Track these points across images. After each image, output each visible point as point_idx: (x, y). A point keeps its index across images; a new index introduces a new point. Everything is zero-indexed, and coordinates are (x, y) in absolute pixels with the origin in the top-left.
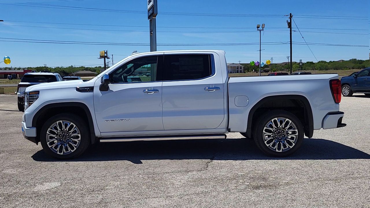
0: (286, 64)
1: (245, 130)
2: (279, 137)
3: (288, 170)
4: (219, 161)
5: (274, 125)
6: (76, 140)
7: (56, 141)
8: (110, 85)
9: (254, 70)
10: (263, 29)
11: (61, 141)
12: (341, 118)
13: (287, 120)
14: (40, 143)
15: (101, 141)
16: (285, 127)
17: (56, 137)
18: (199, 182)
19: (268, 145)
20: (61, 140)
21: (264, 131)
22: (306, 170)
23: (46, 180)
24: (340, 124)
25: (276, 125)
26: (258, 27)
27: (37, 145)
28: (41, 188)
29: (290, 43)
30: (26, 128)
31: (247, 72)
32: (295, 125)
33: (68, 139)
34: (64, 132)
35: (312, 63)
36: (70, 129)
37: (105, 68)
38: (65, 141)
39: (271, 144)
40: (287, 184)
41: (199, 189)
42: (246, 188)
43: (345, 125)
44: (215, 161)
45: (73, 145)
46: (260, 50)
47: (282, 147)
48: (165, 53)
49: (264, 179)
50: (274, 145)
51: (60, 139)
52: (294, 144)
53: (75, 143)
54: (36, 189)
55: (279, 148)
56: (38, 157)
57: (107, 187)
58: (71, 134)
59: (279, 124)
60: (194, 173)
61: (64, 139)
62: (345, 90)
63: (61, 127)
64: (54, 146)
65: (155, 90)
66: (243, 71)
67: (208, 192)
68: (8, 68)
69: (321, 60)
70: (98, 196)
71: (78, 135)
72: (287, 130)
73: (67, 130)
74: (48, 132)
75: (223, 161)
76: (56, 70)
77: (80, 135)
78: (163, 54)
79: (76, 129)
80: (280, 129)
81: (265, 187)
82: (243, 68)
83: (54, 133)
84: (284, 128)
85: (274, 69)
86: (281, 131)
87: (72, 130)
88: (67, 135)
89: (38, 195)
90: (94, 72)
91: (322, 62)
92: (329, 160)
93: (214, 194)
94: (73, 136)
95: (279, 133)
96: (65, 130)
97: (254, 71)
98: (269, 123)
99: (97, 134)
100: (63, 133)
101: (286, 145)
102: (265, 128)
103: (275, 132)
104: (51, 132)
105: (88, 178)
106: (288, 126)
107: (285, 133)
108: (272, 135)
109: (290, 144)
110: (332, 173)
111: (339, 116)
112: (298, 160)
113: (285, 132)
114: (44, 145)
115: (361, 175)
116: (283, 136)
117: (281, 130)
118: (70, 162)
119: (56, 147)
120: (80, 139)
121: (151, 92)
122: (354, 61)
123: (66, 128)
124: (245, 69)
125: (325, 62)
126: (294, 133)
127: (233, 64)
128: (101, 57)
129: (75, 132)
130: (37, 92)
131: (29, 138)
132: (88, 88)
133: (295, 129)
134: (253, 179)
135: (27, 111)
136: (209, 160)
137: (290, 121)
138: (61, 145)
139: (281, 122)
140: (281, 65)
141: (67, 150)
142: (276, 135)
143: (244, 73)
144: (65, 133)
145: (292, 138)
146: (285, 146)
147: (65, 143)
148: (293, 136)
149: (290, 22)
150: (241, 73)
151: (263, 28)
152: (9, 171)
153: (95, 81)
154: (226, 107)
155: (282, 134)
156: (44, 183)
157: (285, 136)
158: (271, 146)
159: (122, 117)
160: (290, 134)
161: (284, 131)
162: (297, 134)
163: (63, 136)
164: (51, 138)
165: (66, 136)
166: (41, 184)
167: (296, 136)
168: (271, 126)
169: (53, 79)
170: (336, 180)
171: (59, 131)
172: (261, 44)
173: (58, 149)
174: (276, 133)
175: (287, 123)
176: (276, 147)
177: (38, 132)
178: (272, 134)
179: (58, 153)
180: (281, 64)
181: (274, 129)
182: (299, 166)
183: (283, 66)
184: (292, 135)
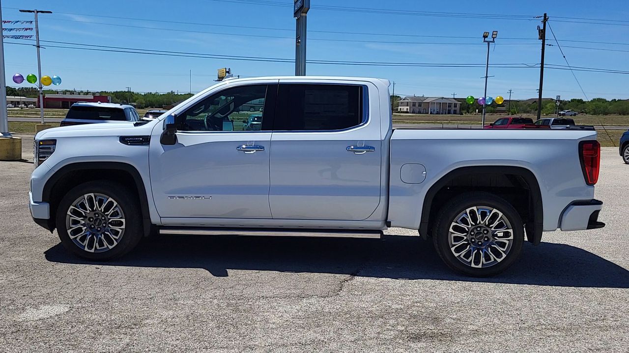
0: (534, 101)
1: (419, 224)
2: (479, 242)
3: (484, 304)
4: (365, 279)
5: (469, 220)
6: (117, 228)
8: (179, 134)
9: (477, 110)
10: (494, 40)
11: (93, 228)
12: (596, 213)
13: (495, 211)
14: (55, 231)
15: (162, 232)
16: (490, 224)
17: (83, 222)
18: (315, 319)
19: (456, 255)
20: (93, 226)
21: (451, 230)
22: (519, 305)
23: (48, 299)
24: (594, 223)
25: (474, 219)
26: (485, 37)
27: (52, 233)
28: (31, 315)
29: (540, 65)
30: (32, 203)
31: (466, 113)
32: (508, 221)
33: (104, 225)
34: (97, 213)
35: (580, 101)
36: (107, 209)
38: (99, 229)
39: (463, 253)
40: (475, 333)
41: (310, 335)
42: (395, 338)
43: (602, 225)
44: (358, 279)
45: (113, 237)
46: (487, 77)
47: (483, 259)
48: (280, 81)
49: (436, 320)
50: (467, 255)
51: (91, 226)
52: (504, 256)
53: (116, 233)
55: (477, 262)
56: (53, 255)
57: (148, 321)
58: (109, 217)
59: (479, 217)
60: (313, 300)
61: (97, 225)
63: (92, 205)
64: (79, 236)
65: (258, 146)
66: (458, 111)
67: (323, 341)
68: (69, 91)
69: (596, 97)
70: (121, 339)
71: (122, 220)
72: (493, 229)
73: (103, 211)
74: (69, 213)
75: (373, 280)
77: (123, 220)
78: (277, 81)
79: (117, 209)
80: (480, 227)
81: (432, 337)
82: (458, 106)
83: (80, 215)
84: (488, 226)
85: (512, 110)
86: (482, 231)
87: (111, 211)
88: (103, 218)
89: (18, 329)
91: (599, 100)
92: (566, 288)
94: (112, 221)
95: (479, 233)
96: (100, 209)
97: (479, 112)
98: (462, 216)
99: (155, 219)
100: (95, 214)
101: (491, 256)
102: (454, 224)
103: (472, 231)
104: (75, 212)
105: (121, 301)
106: (496, 223)
107: (490, 235)
108: (465, 238)
109: (498, 254)
110: (565, 316)
111: (593, 209)
112: (508, 285)
113: (490, 232)
114: (63, 234)
115: (618, 324)
116: (486, 239)
117: (482, 229)
118: (104, 266)
119: (83, 239)
120: (123, 227)
121: (251, 151)
123: (100, 208)
124: (462, 108)
125: (604, 101)
127: (443, 98)
128: (220, 78)
129: (115, 214)
130: (53, 142)
131: (38, 221)
132: (141, 139)
133: (508, 229)
136: (347, 276)
137: (501, 214)
138: (91, 235)
139: (484, 215)
140: (525, 104)
142: (474, 237)
143: (459, 115)
144: (99, 215)
145: (502, 245)
146: (487, 258)
147: (99, 233)
148: (504, 240)
149: (542, 29)
150: (456, 114)
151: (494, 38)
153: (154, 126)
154: (384, 184)
155: (485, 236)
156: (42, 306)
157: (488, 239)
158: (462, 256)
159: (198, 192)
160: (499, 237)
161: (488, 232)
162: (512, 237)
163: (96, 220)
164: (75, 222)
165: (100, 221)
166: (36, 307)
167: (509, 240)
168: (464, 221)
170: (569, 330)
171: (88, 212)
172: (489, 66)
173: (86, 242)
174: (472, 233)
175: (495, 216)
176: (472, 258)
177: (52, 212)
178: (465, 236)
179: (86, 249)
180: (525, 102)
181: (470, 226)
182: (507, 296)
183: (529, 105)
184: (504, 236)
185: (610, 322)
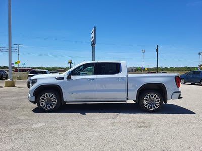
1: (135, 99)
4: (123, 114)
7: (44, 103)
8: (71, 76)
13: (155, 95)
14: (36, 104)
15: (66, 103)
16: (154, 98)
17: (44, 101)
19: (146, 107)
21: (144, 100)
23: (38, 122)
24: (180, 97)
25: (150, 97)
26: (142, 51)
28: (35, 126)
30: (30, 96)
31: (137, 72)
32: (159, 97)
35: (167, 68)
36: (51, 97)
37: (70, 68)
41: (113, 128)
43: (182, 98)
44: (121, 114)
49: (144, 123)
50: (149, 107)
53: (54, 104)
54: (33, 127)
55: (151, 108)
56: (35, 111)
57: (68, 126)
58: (52, 99)
60: (111, 119)
61: (48, 102)
62: (182, 81)
63: (47, 96)
65: (93, 79)
66: (135, 71)
68: (24, 67)
69: (171, 67)
75: (125, 114)
76: (47, 69)
77: (56, 100)
78: (97, 62)
79: (54, 97)
81: (144, 127)
83: (44, 99)
89: (34, 130)
90: (65, 70)
93: (120, 130)
94: (53, 101)
97: (140, 71)
98: (147, 96)
99: (65, 100)
100: (48, 99)
102: (145, 98)
103: (150, 100)
104: (42, 99)
106: (156, 98)
107: (154, 101)
109: (157, 106)
111: (179, 94)
114: (39, 105)
117: (152, 99)
119: (44, 106)
120: (56, 102)
121: (91, 80)
122: (186, 68)
123: (49, 97)
125: (173, 68)
126: (158, 101)
127: (131, 68)
128: (69, 63)
129: (54, 99)
131: (31, 101)
133: (159, 99)
134: (139, 123)
135: (31, 88)
136: (118, 113)
137: (157, 95)
138: (47, 105)
139: (152, 96)
141: (49, 107)
142: (150, 102)
145: (157, 103)
146: (154, 107)
147: (49, 104)
149: (157, 49)
152: (20, 118)
153: (65, 74)
154: (126, 88)
156: (37, 124)
162: (160, 101)
164: (42, 101)
168: (148, 98)
169: (45, 73)
171: (46, 98)
177: (36, 98)
178: (148, 101)
179: (45, 109)
180: (152, 68)
183: (154, 69)
184: (157, 102)
185: (187, 122)
